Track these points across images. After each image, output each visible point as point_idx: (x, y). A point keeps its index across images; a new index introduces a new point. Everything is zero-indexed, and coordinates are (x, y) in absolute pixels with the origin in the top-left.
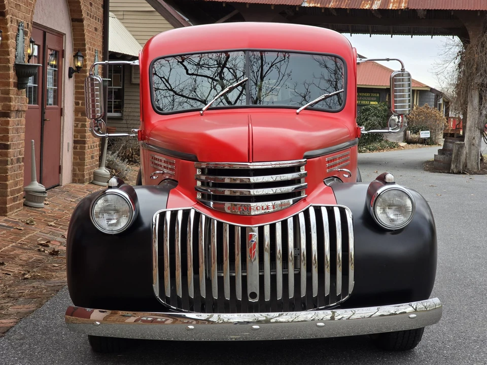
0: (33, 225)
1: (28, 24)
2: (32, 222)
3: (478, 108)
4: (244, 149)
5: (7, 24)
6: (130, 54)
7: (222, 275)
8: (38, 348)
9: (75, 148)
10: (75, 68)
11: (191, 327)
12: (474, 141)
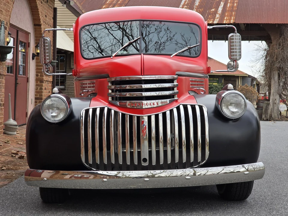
0: (9, 143)
1: (7, 23)
2: (8, 141)
3: (277, 81)
4: (138, 69)
6: (70, 50)
7: (125, 151)
8: (8, 202)
9: (36, 102)
10: (36, 54)
11: (105, 180)
12: (275, 101)
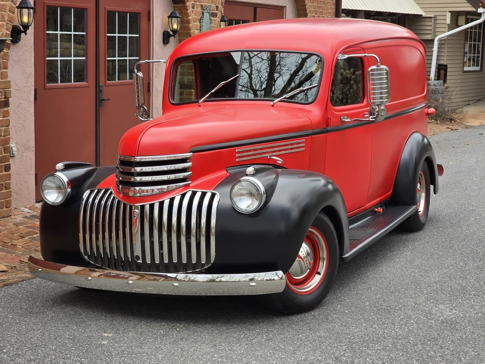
1: (217, 7)
5: (187, 10)
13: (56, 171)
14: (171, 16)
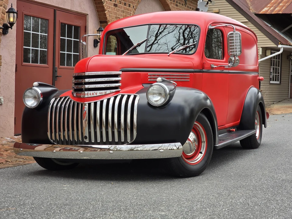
11: (54, 151)
13: (33, 86)
14: (99, 31)
